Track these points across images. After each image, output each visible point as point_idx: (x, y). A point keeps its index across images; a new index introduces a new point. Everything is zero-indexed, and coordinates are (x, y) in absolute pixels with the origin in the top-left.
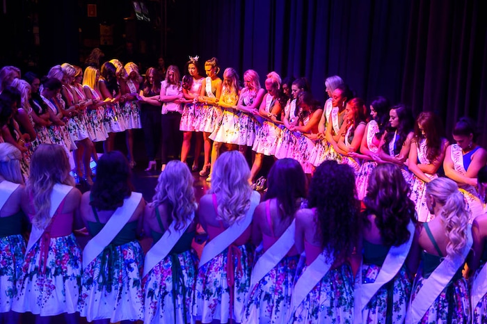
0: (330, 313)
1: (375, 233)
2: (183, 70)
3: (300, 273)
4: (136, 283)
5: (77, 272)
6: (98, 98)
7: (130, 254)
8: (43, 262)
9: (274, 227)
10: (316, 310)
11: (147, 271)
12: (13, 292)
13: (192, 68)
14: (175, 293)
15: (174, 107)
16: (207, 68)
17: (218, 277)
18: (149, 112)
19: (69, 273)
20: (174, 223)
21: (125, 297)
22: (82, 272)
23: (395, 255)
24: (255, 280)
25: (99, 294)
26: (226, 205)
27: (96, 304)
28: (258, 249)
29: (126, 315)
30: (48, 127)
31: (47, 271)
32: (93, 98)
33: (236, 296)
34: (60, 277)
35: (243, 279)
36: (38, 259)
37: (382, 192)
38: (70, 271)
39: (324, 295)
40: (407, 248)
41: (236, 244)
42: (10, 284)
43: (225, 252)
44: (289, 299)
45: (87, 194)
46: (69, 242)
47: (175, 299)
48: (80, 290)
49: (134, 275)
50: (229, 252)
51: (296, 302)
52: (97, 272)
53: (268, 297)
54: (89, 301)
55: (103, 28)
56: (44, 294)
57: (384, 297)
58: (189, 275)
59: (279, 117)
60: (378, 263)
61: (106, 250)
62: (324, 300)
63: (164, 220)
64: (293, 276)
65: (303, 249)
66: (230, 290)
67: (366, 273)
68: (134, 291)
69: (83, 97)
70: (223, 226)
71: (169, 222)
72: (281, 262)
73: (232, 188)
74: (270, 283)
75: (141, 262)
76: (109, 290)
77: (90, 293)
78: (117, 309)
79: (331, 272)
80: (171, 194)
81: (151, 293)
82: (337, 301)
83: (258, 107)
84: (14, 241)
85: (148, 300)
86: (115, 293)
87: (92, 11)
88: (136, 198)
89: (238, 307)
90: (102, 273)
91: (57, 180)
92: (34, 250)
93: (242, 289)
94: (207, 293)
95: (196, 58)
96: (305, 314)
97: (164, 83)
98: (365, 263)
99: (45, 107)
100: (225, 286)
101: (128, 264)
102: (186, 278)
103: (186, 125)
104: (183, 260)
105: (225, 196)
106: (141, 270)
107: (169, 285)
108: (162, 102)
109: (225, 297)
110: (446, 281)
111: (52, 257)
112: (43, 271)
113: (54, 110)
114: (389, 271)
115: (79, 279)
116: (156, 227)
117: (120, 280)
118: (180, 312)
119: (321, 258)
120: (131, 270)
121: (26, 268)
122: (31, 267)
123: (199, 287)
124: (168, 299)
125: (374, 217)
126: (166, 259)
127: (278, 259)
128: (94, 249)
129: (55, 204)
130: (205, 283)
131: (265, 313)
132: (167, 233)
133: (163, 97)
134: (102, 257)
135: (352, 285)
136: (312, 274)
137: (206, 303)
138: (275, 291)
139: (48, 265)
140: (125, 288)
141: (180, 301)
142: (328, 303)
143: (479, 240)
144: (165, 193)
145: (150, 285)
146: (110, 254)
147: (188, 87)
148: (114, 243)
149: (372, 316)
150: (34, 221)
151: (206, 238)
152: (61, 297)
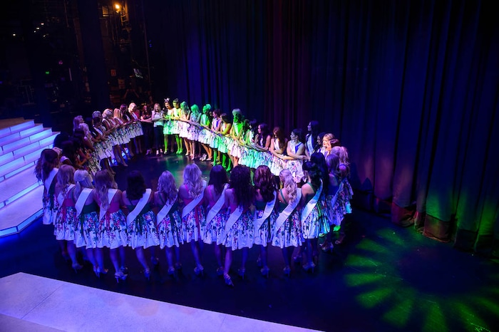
0: (243, 233)
1: (260, 197)
2: (162, 106)
3: (228, 217)
4: (153, 230)
5: (125, 227)
6: (122, 123)
7: (149, 218)
8: (108, 225)
9: (213, 198)
10: (237, 233)
11: (158, 223)
12: (96, 239)
13: (167, 105)
14: (173, 231)
15: (160, 123)
16: (174, 104)
17: (192, 221)
18: (148, 127)
19: (121, 229)
20: (168, 201)
21: (149, 237)
22: (127, 227)
23: (269, 205)
24: (208, 221)
25: (136, 236)
26: (193, 191)
27: (136, 241)
28: (208, 207)
29: (150, 244)
30: (100, 143)
31: (111, 229)
32: (120, 123)
33: (201, 228)
34: (117, 231)
35: (203, 221)
36: (105, 223)
37: (262, 180)
38: (121, 228)
39: (240, 225)
40: (274, 202)
41: (198, 206)
42: (95, 235)
43: (194, 210)
44: (224, 228)
45: (125, 192)
46: (119, 215)
47: (173, 233)
48: (127, 235)
49: (152, 226)
50: (196, 209)
51: (227, 229)
52: (134, 226)
53: (214, 228)
54: (132, 240)
55: (119, 81)
56: (111, 239)
57: (267, 223)
58: (178, 222)
59: (210, 127)
60: (263, 209)
61: (138, 217)
62: (240, 228)
63: (163, 199)
64: (225, 217)
65: (229, 205)
66: (198, 226)
67: (258, 214)
68: (153, 233)
69: (114, 123)
70: (192, 199)
71: (166, 201)
72: (219, 212)
73: (194, 183)
74: (215, 222)
75: (155, 220)
76: (141, 234)
77: (132, 236)
78: (146, 243)
79: (242, 216)
80: (165, 189)
81: (162, 232)
82: (246, 227)
83: (199, 122)
84: (94, 215)
85: (161, 236)
86: (144, 235)
87: (113, 73)
88: (149, 191)
89: (202, 233)
90: (136, 227)
91: (109, 187)
92: (103, 220)
93: (203, 225)
94: (188, 229)
95: (168, 99)
96: (232, 234)
97: (153, 112)
98: (257, 209)
99: (97, 133)
100: (195, 225)
101: (149, 222)
102: (177, 223)
103: (166, 131)
104: (175, 215)
105: (191, 187)
106: (155, 223)
107: (170, 228)
108: (153, 122)
109: (196, 229)
110: (289, 214)
111: (112, 222)
112: (108, 229)
113: (102, 134)
114: (268, 212)
115: (126, 230)
116: (160, 203)
117: (146, 230)
118: (176, 238)
119: (237, 210)
120: (150, 224)
121: (101, 228)
122: (103, 228)
123: (184, 227)
124: (170, 234)
125: (259, 190)
126: (167, 216)
127: (217, 211)
128: (132, 217)
129: (110, 198)
130: (186, 225)
131: (214, 235)
132: (165, 206)
133: (153, 119)
134: (136, 220)
135: (252, 219)
136: (234, 217)
137: (188, 234)
138: (217, 225)
139: (111, 226)
140: (149, 233)
141: (175, 234)
142: (242, 229)
143: (304, 195)
144: (162, 189)
145: (161, 229)
146: (139, 219)
147: (166, 113)
148: (141, 214)
149: (263, 232)
150: (101, 207)
151: (184, 205)
152: (119, 239)
